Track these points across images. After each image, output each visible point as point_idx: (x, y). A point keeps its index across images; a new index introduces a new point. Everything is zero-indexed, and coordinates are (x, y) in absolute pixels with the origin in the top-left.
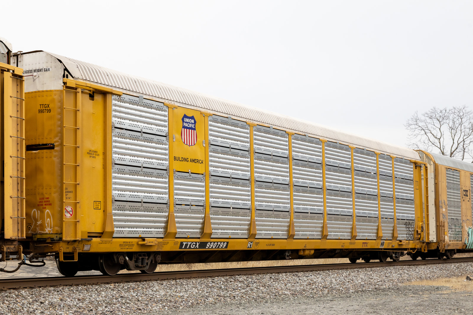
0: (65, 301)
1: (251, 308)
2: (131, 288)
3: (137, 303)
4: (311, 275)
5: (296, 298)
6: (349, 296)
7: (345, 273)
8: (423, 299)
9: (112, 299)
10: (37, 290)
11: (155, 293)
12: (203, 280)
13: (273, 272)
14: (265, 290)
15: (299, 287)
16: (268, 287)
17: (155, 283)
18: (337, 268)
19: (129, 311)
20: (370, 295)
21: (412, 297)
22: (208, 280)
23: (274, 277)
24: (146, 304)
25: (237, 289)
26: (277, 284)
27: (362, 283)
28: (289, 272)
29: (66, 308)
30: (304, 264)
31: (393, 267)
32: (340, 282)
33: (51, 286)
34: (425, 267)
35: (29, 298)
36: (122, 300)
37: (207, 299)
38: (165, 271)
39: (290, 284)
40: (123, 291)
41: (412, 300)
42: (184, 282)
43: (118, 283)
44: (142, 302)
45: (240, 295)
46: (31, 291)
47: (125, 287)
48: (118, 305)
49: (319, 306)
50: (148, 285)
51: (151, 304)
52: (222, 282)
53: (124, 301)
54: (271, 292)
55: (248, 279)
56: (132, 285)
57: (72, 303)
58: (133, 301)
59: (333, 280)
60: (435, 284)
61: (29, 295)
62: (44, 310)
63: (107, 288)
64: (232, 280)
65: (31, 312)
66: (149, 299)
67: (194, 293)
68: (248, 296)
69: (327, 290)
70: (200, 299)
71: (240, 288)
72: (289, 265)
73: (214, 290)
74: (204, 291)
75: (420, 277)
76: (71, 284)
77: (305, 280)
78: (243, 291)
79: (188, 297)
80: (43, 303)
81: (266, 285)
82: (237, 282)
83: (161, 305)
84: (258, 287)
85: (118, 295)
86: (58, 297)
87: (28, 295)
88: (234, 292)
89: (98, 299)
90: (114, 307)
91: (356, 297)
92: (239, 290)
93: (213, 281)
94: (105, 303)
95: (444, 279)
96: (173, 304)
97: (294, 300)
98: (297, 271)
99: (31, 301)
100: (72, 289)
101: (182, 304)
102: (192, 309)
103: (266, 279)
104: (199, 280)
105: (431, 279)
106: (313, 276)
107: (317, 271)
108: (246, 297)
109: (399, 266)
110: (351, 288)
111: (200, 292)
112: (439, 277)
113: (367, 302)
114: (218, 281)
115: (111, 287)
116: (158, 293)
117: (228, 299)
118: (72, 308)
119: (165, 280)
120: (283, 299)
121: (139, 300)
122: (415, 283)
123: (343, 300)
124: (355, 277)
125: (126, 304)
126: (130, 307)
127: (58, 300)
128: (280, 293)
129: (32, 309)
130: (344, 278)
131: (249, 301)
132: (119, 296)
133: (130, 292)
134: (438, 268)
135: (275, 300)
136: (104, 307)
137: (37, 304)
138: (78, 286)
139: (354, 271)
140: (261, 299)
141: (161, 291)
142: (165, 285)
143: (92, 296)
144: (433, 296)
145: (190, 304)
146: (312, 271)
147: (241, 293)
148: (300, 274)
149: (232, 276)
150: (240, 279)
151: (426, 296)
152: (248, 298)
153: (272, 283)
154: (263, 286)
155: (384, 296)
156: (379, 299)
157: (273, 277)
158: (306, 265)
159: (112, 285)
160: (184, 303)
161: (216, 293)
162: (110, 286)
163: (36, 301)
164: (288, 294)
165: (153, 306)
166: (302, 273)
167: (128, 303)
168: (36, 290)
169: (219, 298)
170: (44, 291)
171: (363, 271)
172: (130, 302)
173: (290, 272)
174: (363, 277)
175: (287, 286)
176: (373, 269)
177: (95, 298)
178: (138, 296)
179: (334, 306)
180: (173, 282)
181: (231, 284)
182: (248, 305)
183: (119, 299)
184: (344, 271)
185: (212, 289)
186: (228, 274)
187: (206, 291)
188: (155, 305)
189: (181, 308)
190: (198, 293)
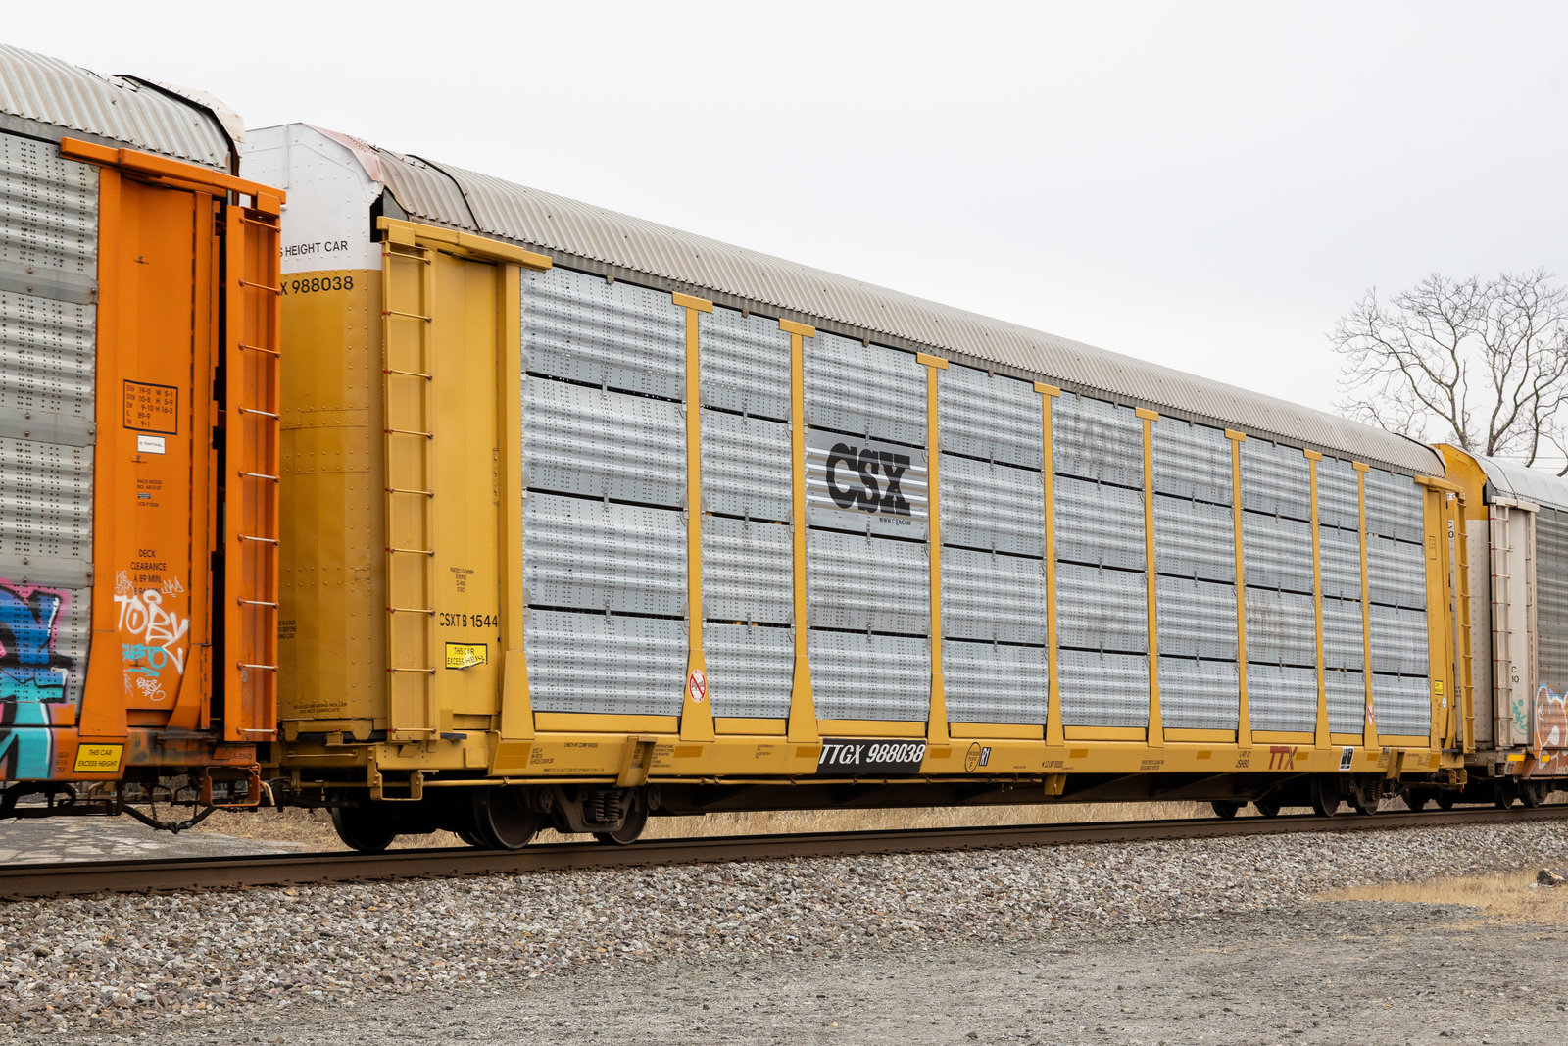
0: (124, 950)
1: (780, 977)
2: (358, 904)
3: (379, 958)
4: (993, 864)
5: (941, 942)
6: (1125, 938)
7: (1113, 856)
8: (1386, 948)
9: (291, 941)
10: (22, 909)
12: (612, 876)
13: (860, 851)
14: (832, 913)
15: (951, 905)
16: (842, 903)
17: (443, 887)
18: (1086, 839)
19: (350, 984)
20: (1198, 932)
21: (1347, 942)
22: (631, 877)
23: (865, 870)
24: (411, 962)
25: (732, 911)
26: (872, 895)
27: (1175, 892)
28: (915, 852)
29: (127, 974)
30: (969, 825)
31: (1283, 836)
32: (1096, 889)
33: (74, 896)
34: (1396, 836)
36: (326, 946)
37: (628, 945)
39: (918, 895)
40: (330, 916)
41: (1347, 955)
42: (546, 882)
43: (310, 884)
44: (395, 953)
45: (742, 931)
46: (4, 912)
47: (336, 901)
48: (311, 964)
49: (1022, 971)
50: (418, 894)
51: (427, 962)
52: (679, 886)
53: (331, 949)
55: (771, 875)
56: (363, 891)
57: (146, 954)
58: (363, 949)
59: (1072, 881)
60: (1430, 897)
62: (50, 978)
63: (273, 903)
64: (715, 878)
66: (420, 944)
67: (582, 924)
68: (770, 934)
69: (1049, 915)
70: (601, 943)
71: (741, 908)
73: (652, 913)
74: (615, 916)
75: (1376, 873)
76: (143, 887)
77: (973, 878)
78: (755, 916)
79: (558, 938)
80: (45, 956)
81: (833, 896)
82: (734, 886)
83: (462, 966)
84: (808, 904)
85: (311, 929)
86: (99, 935)
88: (721, 919)
89: (240, 943)
90: (295, 972)
91: (1152, 941)
92: (738, 914)
93: (648, 879)
94: (265, 956)
95: (1461, 881)
96: (507, 961)
97: (935, 949)
98: (943, 846)
100: (147, 904)
101: (538, 962)
102: (572, 978)
103: (836, 875)
104: (599, 879)
105: (1413, 879)
106: (1000, 866)
107: (1016, 849)
108: (764, 938)
109: (1304, 832)
110: (1136, 910)
111: (603, 919)
112: (1443, 873)
113: (1189, 958)
114: (666, 880)
115: (287, 898)
116: (454, 921)
117: (702, 946)
118: (148, 974)
119: (477, 875)
120: (894, 947)
121: (384, 948)
122: (1359, 894)
123: (1106, 953)
124: (1146, 870)
125: (338, 961)
126: (353, 971)
127: (98, 946)
128: (883, 926)
129: (4, 976)
130: (1111, 875)
131: (773, 952)
132: (315, 930)
133: (356, 917)
134: (1440, 840)
135: (865, 950)
136: (260, 972)
137: (25, 960)
138: (171, 896)
139: (1146, 850)
140: (815, 947)
141: (463, 916)
142: (478, 894)
143: (218, 931)
144: (1421, 941)
145: (565, 961)
146: (995, 848)
147: (746, 923)
148: (956, 859)
149: (716, 862)
150: (745, 876)
151: (1395, 940)
152: (770, 942)
153: (855, 888)
154: (823, 900)
155: (1250, 938)
156: (1230, 948)
157: (860, 869)
159: (290, 892)
160: (544, 957)
161: (657, 925)
162: (282, 897)
163: (21, 948)
164: (911, 929)
165: (435, 967)
166: (962, 854)
167: (346, 957)
168: (20, 911)
169: (670, 943)
170: (48, 913)
171: (1177, 850)
172: (356, 954)
173: (920, 852)
174: (1176, 871)
175: (909, 900)
177: (229, 937)
178: (382, 931)
179: (1073, 973)
180: (507, 884)
181: (711, 894)
182: (769, 966)
183: (316, 944)
184: (1112, 848)
185: (645, 910)
186: (699, 858)
187: (622, 917)
188: (443, 964)
189: (533, 975)
190: (593, 923)
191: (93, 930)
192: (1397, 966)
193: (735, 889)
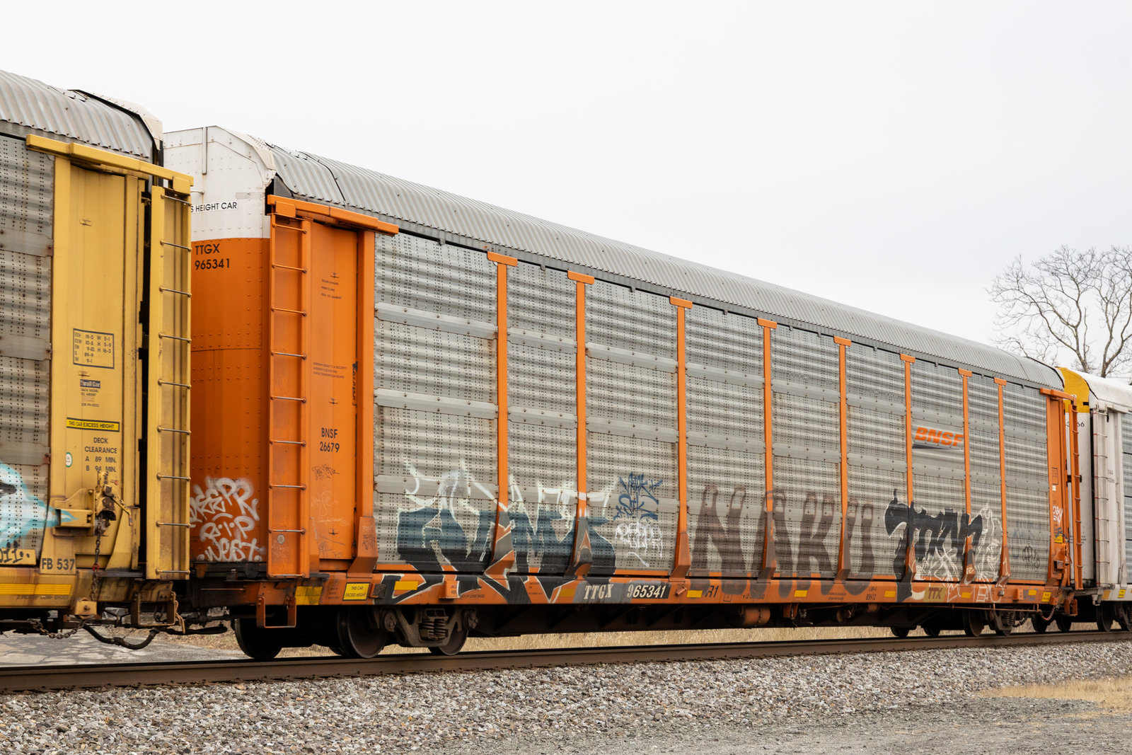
0: (121, 727)
1: (592, 750)
2: (289, 696)
3: (304, 735)
4: (746, 669)
5: (708, 725)
6: (841, 723)
7: (832, 664)
8: (1029, 731)
9: (241, 722)
10: (48, 698)
12: (471, 677)
13: (649, 659)
14: (629, 704)
15: (715, 699)
16: (636, 697)
17: (350, 683)
18: (812, 652)
19: (282, 753)
20: (894, 720)
21: (1001, 727)
22: (484, 677)
23: (653, 673)
24: (327, 738)
25: (557, 702)
26: (658, 691)
27: (876, 691)
28: (689, 660)
29: (122, 745)
30: (728, 641)
31: (955, 650)
32: (819, 688)
33: (85, 689)
34: (1036, 650)
35: (28, 717)
36: (266, 726)
37: (482, 727)
39: (691, 692)
40: (268, 704)
41: (998, 735)
42: (424, 681)
43: (254, 681)
44: (315, 731)
45: (564, 716)
46: (35, 700)
47: (272, 694)
48: (255, 738)
49: (766, 746)
50: (332, 689)
51: (338, 737)
52: (519, 684)
53: (269, 728)
54: (645, 711)
55: (585, 677)
56: (293, 687)
57: (137, 731)
58: (291, 728)
59: (803, 682)
60: (1060, 695)
61: (28, 709)
62: (67, 748)
63: (228, 694)
64: (545, 678)
66: (333, 724)
67: (449, 711)
68: (585, 719)
69: (786, 706)
70: (463, 725)
71: (564, 700)
72: (691, 643)
73: (499, 703)
74: (473, 705)
75: (1022, 677)
76: (135, 683)
77: (731, 680)
78: (574, 706)
79: (432, 721)
80: (64, 732)
81: (630, 692)
82: (559, 684)
83: (363, 741)
84: (612, 698)
85: (255, 714)
86: (103, 717)
87: (26, 709)
88: (549, 708)
89: (204, 723)
90: (244, 745)
91: (860, 725)
92: (562, 705)
93: (497, 679)
94: (222, 733)
95: (1083, 683)
96: (395, 738)
97: (703, 731)
98: (709, 657)
99: (34, 725)
100: (137, 695)
101: (418, 739)
102: (442, 750)
103: (632, 677)
104: (461, 678)
105: (1048, 682)
106: (751, 671)
107: (761, 659)
108: (580, 722)
109: (970, 647)
110: (848, 703)
111: (464, 708)
112: (1070, 677)
113: (887, 738)
114: (510, 679)
115: (238, 691)
116: (357, 708)
117: (536, 728)
118: (138, 745)
119: (374, 675)
120: (673, 731)
121: (307, 727)
122: (1009, 692)
123: (827, 734)
124: (856, 674)
125: (274, 737)
126: (285, 744)
127: (102, 725)
128: (666, 714)
129: (35, 746)
130: (830, 678)
131: (587, 732)
132: (258, 714)
133: (287, 705)
134: (1068, 654)
135: (653, 731)
136: (219, 744)
137: (49, 734)
138: (155, 689)
139: (855, 660)
140: (617, 729)
141: (364, 705)
142: (375, 689)
143: (188, 715)
144: (1055, 727)
145: (437, 738)
146: (747, 658)
147: (568, 711)
148: (719, 666)
149: (545, 667)
150: (567, 677)
151: (1035, 725)
152: (585, 724)
153: (645, 687)
154: (623, 695)
155: (931, 724)
156: (917, 731)
157: (649, 673)
158: (733, 641)
159: (239, 687)
160: (422, 734)
161: (503, 712)
162: (234, 690)
163: (47, 726)
164: (686, 716)
165: (343, 741)
166: (723, 662)
167: (280, 734)
168: (46, 699)
169: (513, 725)
170: (66, 701)
171: (878, 660)
173: (693, 660)
174: (878, 675)
175: (684, 695)
177: (197, 719)
178: (305, 716)
179: (803, 749)
180: (396, 682)
181: (542, 689)
182: (584, 742)
183: (259, 724)
184: (831, 658)
185: (495, 701)
186: (534, 664)
187: (478, 707)
188: (349, 740)
189: (414, 748)
190: (457, 710)
191: (99, 713)
192: (1037, 744)
193: (559, 687)
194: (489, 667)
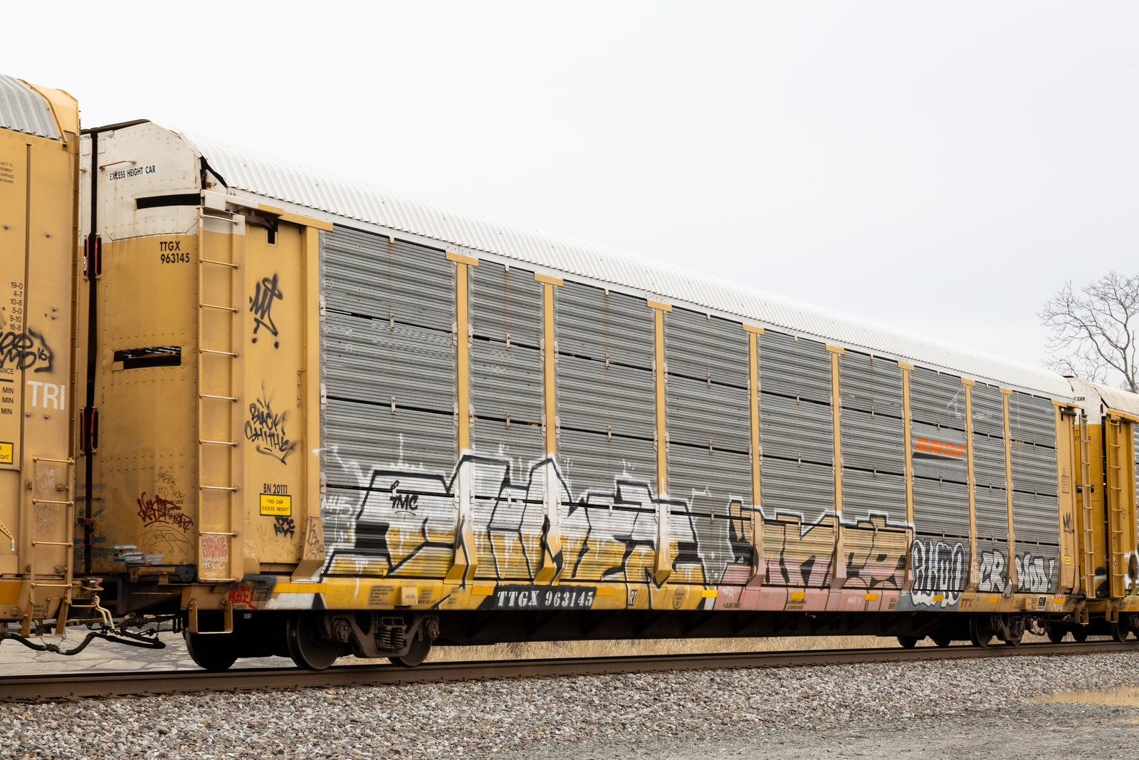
0: (219, 730)
1: (663, 752)
2: (376, 700)
3: (390, 737)
4: (809, 676)
5: (773, 729)
6: (900, 728)
7: (892, 672)
8: (1081, 736)
9: (331, 725)
10: (150, 702)
11: (432, 712)
12: (548, 682)
13: (717, 666)
14: (698, 709)
15: (781, 704)
16: (705, 702)
17: (434, 689)
18: (873, 659)
19: (371, 754)
20: (951, 724)
21: (1054, 731)
22: (561, 683)
23: (721, 680)
24: (413, 740)
25: (630, 707)
26: (726, 697)
27: (934, 697)
28: (756, 667)
29: (220, 747)
30: (792, 649)
31: (1009, 658)
32: (880, 694)
33: (184, 693)
34: (1087, 658)
35: (131, 720)
36: (355, 728)
37: (559, 730)
38: (456, 660)
39: (758, 697)
40: (357, 708)
41: (1054, 740)
42: (504, 687)
43: (344, 687)
44: (401, 734)
45: (637, 720)
46: (138, 704)
47: (361, 698)
48: (344, 741)
49: (829, 749)
50: (417, 693)
51: (423, 740)
52: (594, 690)
53: (358, 731)
54: (714, 715)
55: (657, 683)
56: (379, 692)
57: (234, 733)
58: (379, 731)
59: (864, 688)
60: (1111, 701)
61: (131, 712)
62: (168, 749)
63: (319, 699)
64: (619, 684)
65: (137, 755)
66: (418, 727)
67: (528, 715)
68: (657, 723)
69: (848, 712)
70: (541, 728)
71: (637, 705)
72: (757, 651)
73: (575, 708)
74: (550, 710)
75: (1074, 684)
76: (231, 687)
77: (795, 686)
78: (646, 711)
79: (512, 724)
80: (165, 734)
81: (699, 698)
82: (632, 690)
83: (446, 743)
84: (682, 703)
85: (344, 717)
86: (202, 720)
87: (129, 712)
88: (622, 712)
89: (296, 726)
90: (334, 746)
91: (919, 730)
92: (634, 709)
93: (573, 685)
94: (313, 735)
95: (1132, 690)
96: (477, 740)
97: (769, 734)
98: (773, 664)
99: (137, 728)
100: (234, 699)
101: (498, 741)
102: (521, 752)
103: (701, 683)
104: (539, 684)
105: (1099, 689)
106: (814, 678)
107: (824, 666)
108: (652, 725)
109: (1023, 655)
110: (907, 709)
111: (542, 712)
112: (1120, 684)
113: (945, 742)
114: (585, 685)
115: (328, 696)
116: (441, 712)
117: (610, 731)
118: (234, 747)
119: (457, 681)
120: (741, 735)
121: (394, 730)
122: (1062, 698)
123: (887, 737)
124: (915, 681)
125: (363, 739)
126: (373, 746)
127: (201, 727)
128: (734, 718)
129: (138, 747)
130: (890, 684)
131: (658, 735)
132: (347, 718)
133: (375, 709)
134: (1118, 662)
135: (722, 735)
136: (310, 746)
137: (151, 736)
138: (250, 693)
139: (914, 667)
140: (687, 733)
141: (447, 709)
142: (457, 694)
143: (282, 718)
144: (1104, 732)
145: (517, 740)
146: (811, 666)
147: (640, 715)
148: (784, 672)
149: (619, 674)
150: (639, 683)
151: (1087, 730)
152: (657, 728)
153: (714, 692)
154: (692, 700)
155: (987, 729)
157: (718, 679)
158: (797, 650)
159: (330, 692)
160: (502, 737)
161: (579, 716)
162: (325, 694)
163: (149, 728)
164: (753, 721)
165: (428, 744)
166: (788, 669)
167: (368, 736)
168: (149, 702)
169: (588, 729)
170: (167, 705)
171: (936, 667)
173: (759, 668)
174: (936, 681)
175: (751, 701)
176: (960, 662)
177: (290, 722)
178: (392, 719)
179: (865, 752)
180: (477, 687)
181: (615, 695)
182: (656, 745)
183: (348, 727)
184: (891, 666)
185: (571, 706)
186: (608, 671)
187: (555, 711)
188: (434, 742)
189: (495, 750)
190: (536, 714)
191: (198, 717)
192: (1089, 748)
193: (632, 692)
194: (566, 673)
